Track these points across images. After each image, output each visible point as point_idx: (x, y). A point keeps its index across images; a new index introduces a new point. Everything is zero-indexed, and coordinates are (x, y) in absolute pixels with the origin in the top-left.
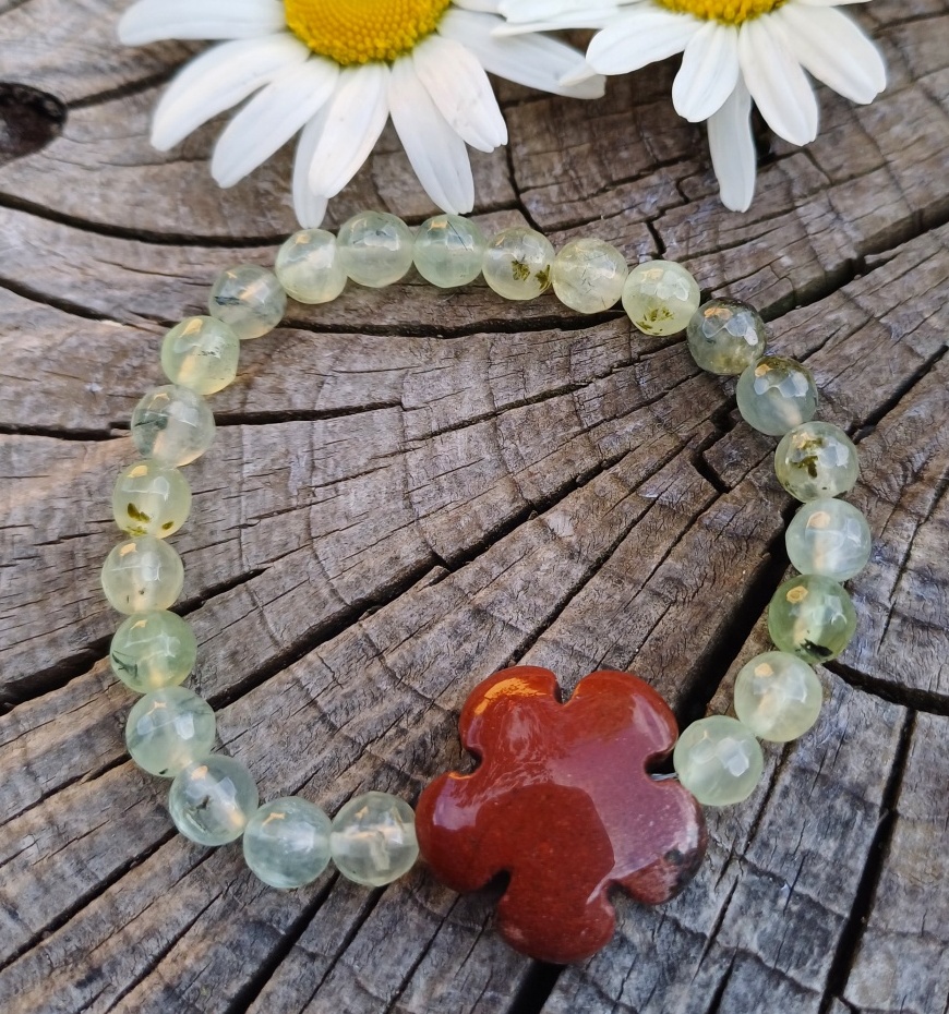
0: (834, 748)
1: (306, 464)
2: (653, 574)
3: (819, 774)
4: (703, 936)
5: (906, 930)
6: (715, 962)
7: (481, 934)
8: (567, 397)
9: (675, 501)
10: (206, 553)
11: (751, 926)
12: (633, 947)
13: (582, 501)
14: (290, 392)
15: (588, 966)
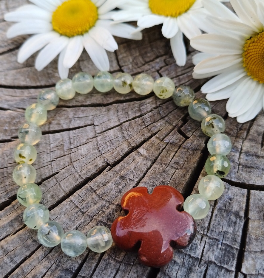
0: (228, 202)
1: (69, 143)
2: (170, 162)
3: (225, 210)
4: (198, 258)
5: (256, 250)
6: (203, 265)
7: (133, 265)
8: (141, 118)
9: (174, 142)
10: (42, 169)
11: (212, 254)
12: (178, 264)
13: (148, 145)
14: (62, 124)
15: (166, 270)
